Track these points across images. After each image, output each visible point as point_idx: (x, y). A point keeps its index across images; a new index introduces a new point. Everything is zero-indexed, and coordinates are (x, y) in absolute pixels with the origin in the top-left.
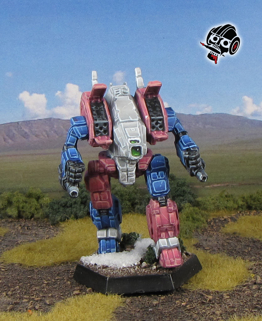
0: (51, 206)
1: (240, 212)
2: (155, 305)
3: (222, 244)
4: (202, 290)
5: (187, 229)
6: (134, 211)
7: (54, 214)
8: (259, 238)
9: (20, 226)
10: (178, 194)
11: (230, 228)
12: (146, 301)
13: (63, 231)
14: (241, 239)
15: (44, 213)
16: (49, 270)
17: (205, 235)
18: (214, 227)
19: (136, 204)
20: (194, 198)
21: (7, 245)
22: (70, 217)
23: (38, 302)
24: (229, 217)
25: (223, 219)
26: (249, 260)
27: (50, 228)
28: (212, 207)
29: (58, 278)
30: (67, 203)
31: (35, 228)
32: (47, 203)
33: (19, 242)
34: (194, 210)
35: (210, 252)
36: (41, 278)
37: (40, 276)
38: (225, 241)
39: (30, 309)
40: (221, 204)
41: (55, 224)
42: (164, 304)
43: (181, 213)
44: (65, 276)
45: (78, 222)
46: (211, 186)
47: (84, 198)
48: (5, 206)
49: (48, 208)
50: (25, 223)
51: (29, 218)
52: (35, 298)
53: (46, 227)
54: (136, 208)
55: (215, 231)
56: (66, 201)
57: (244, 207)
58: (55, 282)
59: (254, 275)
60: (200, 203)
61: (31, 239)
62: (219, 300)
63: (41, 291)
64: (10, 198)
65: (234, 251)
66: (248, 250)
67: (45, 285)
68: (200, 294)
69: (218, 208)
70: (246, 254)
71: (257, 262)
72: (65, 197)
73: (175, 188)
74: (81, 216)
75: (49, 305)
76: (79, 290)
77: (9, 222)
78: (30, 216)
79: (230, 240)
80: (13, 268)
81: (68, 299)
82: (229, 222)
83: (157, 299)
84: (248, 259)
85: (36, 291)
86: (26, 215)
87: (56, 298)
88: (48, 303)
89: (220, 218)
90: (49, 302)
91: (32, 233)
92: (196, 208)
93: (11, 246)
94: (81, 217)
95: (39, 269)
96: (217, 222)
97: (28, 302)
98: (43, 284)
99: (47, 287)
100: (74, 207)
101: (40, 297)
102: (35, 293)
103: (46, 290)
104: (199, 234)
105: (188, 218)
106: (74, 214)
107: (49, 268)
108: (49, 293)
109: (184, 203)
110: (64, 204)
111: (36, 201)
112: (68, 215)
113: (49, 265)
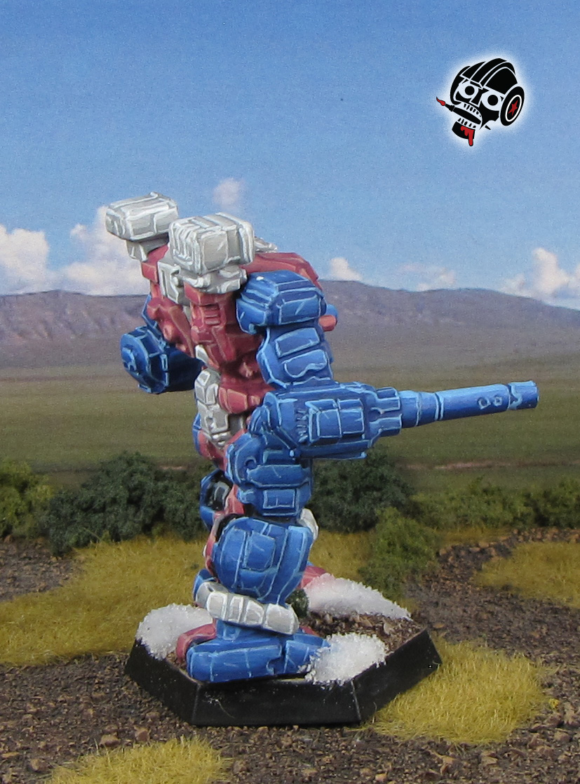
0: (54, 507)
1: (519, 533)
3: (477, 615)
4: (427, 740)
5: (389, 574)
7: (60, 528)
8: (567, 601)
10: (367, 483)
11: (495, 573)
12: (284, 767)
13: (81, 571)
14: (523, 604)
15: (36, 525)
16: (41, 675)
17: (433, 589)
18: (455, 569)
20: (407, 495)
22: (100, 537)
23: (9, 762)
24: (492, 543)
25: (478, 549)
26: (544, 659)
27: (49, 564)
28: (451, 518)
29: (62, 699)
30: (93, 500)
31: (14, 561)
32: (45, 500)
34: (406, 526)
35: (446, 637)
36: (20, 699)
37: (18, 693)
38: (482, 606)
40: (474, 511)
41: (62, 553)
42: (331, 776)
43: (375, 530)
44: (81, 692)
45: (118, 549)
46: (450, 467)
47: (135, 489)
49: (47, 512)
52: (3, 752)
53: (40, 558)
55: (459, 581)
56: (92, 497)
57: (530, 520)
58: (56, 708)
59: (556, 702)
60: (422, 508)
61: (2, 591)
63: (19, 732)
65: (505, 635)
66: (541, 633)
67: (30, 716)
68: (422, 750)
69: (464, 522)
70: (536, 643)
71: (565, 665)
72: (89, 485)
73: (362, 468)
74: (127, 535)
75: (38, 772)
76: (115, 734)
78: (2, 531)
79: (496, 604)
81: (87, 758)
82: (491, 557)
83: (313, 762)
84: (541, 657)
85: (8, 731)
87: (56, 753)
88: (36, 768)
89: (471, 546)
90: (36, 765)
91: (4, 575)
92: (412, 522)
94: (128, 537)
95: (17, 673)
96: (462, 557)
98: (25, 714)
99: (36, 723)
100: (110, 513)
101: (17, 751)
102: (4, 739)
103: (31, 731)
104: (418, 586)
105: (392, 547)
106: (110, 530)
107: (42, 670)
108: (38, 740)
109: (383, 509)
110: (86, 503)
111: (18, 495)
112: (94, 532)
113: (43, 662)
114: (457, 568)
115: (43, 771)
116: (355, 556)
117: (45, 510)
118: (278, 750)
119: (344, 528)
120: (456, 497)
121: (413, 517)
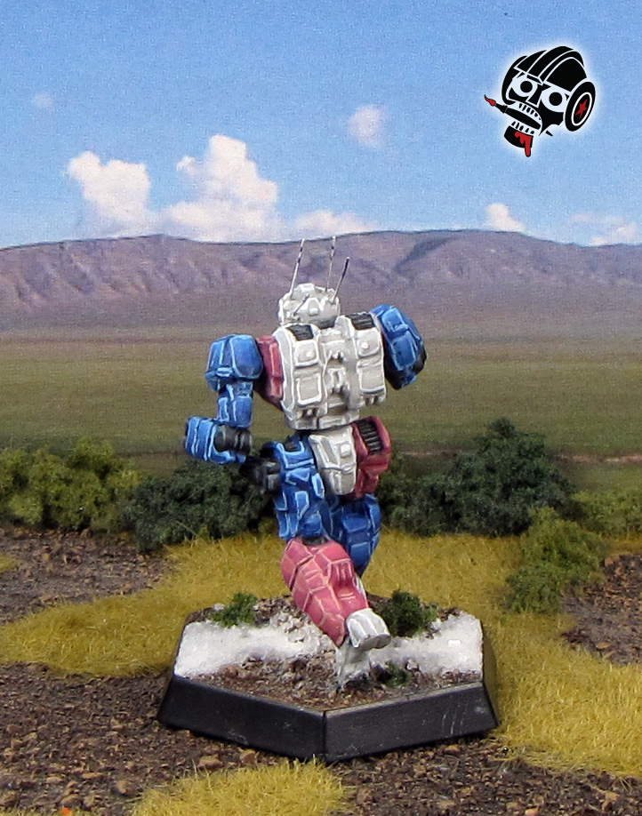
0: (141, 497)
2: (443, 812)
4: (587, 773)
5: (544, 585)
6: (387, 523)
7: (150, 521)
9: (49, 550)
10: (520, 478)
12: (416, 799)
13: (173, 572)
15: (119, 516)
17: (596, 604)
18: (623, 583)
19: (394, 502)
20: (568, 494)
21: (5, 607)
22: (197, 532)
23: (91, 784)
27: (135, 563)
28: (619, 522)
29: (154, 715)
30: (189, 489)
31: (92, 559)
32: (131, 487)
33: (42, 599)
34: (566, 530)
35: (611, 658)
37: (100, 707)
39: (68, 806)
41: (150, 550)
42: (471, 811)
43: (528, 535)
45: (218, 547)
48: (6, 489)
49: (134, 501)
50: (61, 542)
51: (76, 528)
52: (83, 772)
53: (123, 556)
54: (394, 514)
55: (628, 596)
56: (187, 485)
58: (146, 725)
60: (585, 509)
61: (79, 592)
62: (637, 806)
63: (102, 751)
64: (22, 467)
67: (115, 733)
68: (581, 784)
72: (184, 471)
73: (513, 460)
74: (229, 532)
75: (125, 796)
76: (216, 755)
77: (16, 539)
78: (78, 523)
80: (22, 678)
81: (184, 781)
83: (451, 794)
85: (88, 750)
86: (68, 519)
87: (147, 775)
88: (123, 791)
90: (124, 787)
91: (81, 574)
92: (572, 525)
93: (20, 609)
94: (228, 534)
95: (99, 684)
96: (632, 569)
97: (63, 783)
98: (109, 731)
99: (122, 741)
100: (210, 504)
101: (100, 771)
102: (84, 758)
103: (116, 749)
104: (578, 600)
105: (548, 553)
106: (208, 524)
107: (128, 682)
108: (125, 760)
109: (538, 508)
110: (181, 490)
111: (97, 481)
112: (189, 526)
113: (130, 673)
114: (626, 581)
115: (132, 795)
116: (503, 563)
117: (130, 499)
118: (410, 779)
119: (491, 531)
120: (626, 497)
121: (574, 520)
